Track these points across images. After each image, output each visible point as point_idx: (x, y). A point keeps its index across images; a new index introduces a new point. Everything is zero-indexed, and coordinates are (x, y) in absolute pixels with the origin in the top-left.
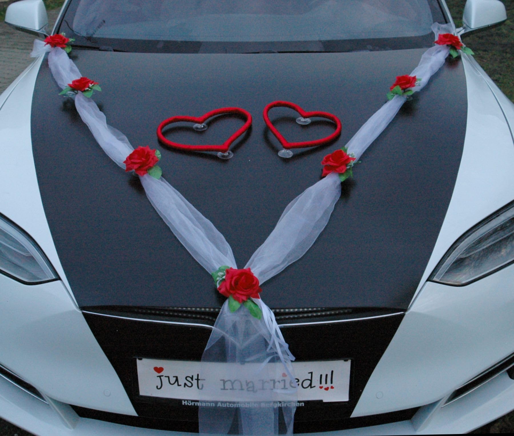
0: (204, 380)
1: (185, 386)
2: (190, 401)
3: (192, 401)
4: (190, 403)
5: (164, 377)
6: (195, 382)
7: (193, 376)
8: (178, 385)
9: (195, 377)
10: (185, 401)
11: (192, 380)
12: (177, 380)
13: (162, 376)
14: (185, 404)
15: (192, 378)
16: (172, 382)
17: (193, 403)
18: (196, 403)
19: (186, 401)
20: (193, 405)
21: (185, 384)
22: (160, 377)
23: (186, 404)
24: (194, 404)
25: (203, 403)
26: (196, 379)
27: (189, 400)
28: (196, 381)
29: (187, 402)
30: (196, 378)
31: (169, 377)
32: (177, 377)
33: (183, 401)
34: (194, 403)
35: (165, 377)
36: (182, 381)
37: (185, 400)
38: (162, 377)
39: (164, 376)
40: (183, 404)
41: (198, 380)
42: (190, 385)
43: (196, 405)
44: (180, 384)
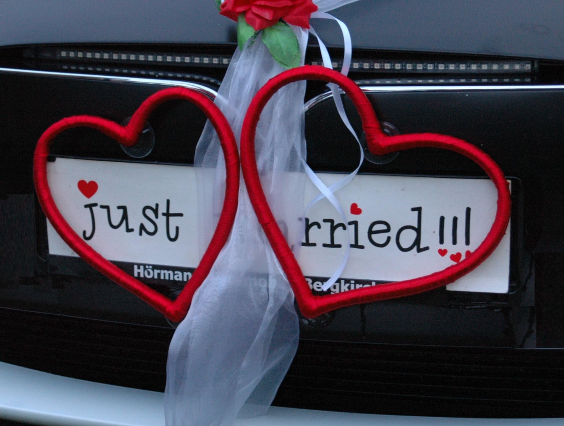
0: (181, 215)
1: (141, 234)
2: (151, 267)
3: (155, 267)
4: (149, 273)
5: (98, 207)
6: (161, 221)
7: (157, 205)
8: (129, 230)
9: (162, 209)
10: (139, 268)
11: (157, 217)
12: (125, 217)
13: (95, 205)
14: (139, 273)
15: (156, 212)
16: (115, 222)
17: (156, 272)
18: (162, 272)
19: (142, 267)
20: (156, 277)
21: (142, 227)
22: (90, 206)
23: (142, 276)
24: (159, 275)
25: (176, 272)
26: (164, 214)
27: (149, 265)
28: (165, 218)
29: (145, 269)
30: (165, 211)
31: (107, 207)
32: (124, 208)
33: (136, 267)
34: (159, 271)
35: (102, 207)
36: (135, 220)
37: (139, 265)
38: (94, 208)
39: (99, 204)
40: (136, 275)
41: (168, 215)
42: (150, 227)
43: (162, 277)
44: (130, 227)
